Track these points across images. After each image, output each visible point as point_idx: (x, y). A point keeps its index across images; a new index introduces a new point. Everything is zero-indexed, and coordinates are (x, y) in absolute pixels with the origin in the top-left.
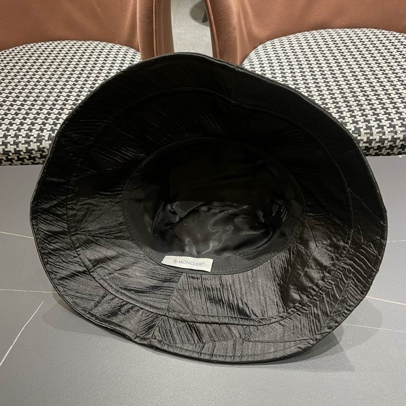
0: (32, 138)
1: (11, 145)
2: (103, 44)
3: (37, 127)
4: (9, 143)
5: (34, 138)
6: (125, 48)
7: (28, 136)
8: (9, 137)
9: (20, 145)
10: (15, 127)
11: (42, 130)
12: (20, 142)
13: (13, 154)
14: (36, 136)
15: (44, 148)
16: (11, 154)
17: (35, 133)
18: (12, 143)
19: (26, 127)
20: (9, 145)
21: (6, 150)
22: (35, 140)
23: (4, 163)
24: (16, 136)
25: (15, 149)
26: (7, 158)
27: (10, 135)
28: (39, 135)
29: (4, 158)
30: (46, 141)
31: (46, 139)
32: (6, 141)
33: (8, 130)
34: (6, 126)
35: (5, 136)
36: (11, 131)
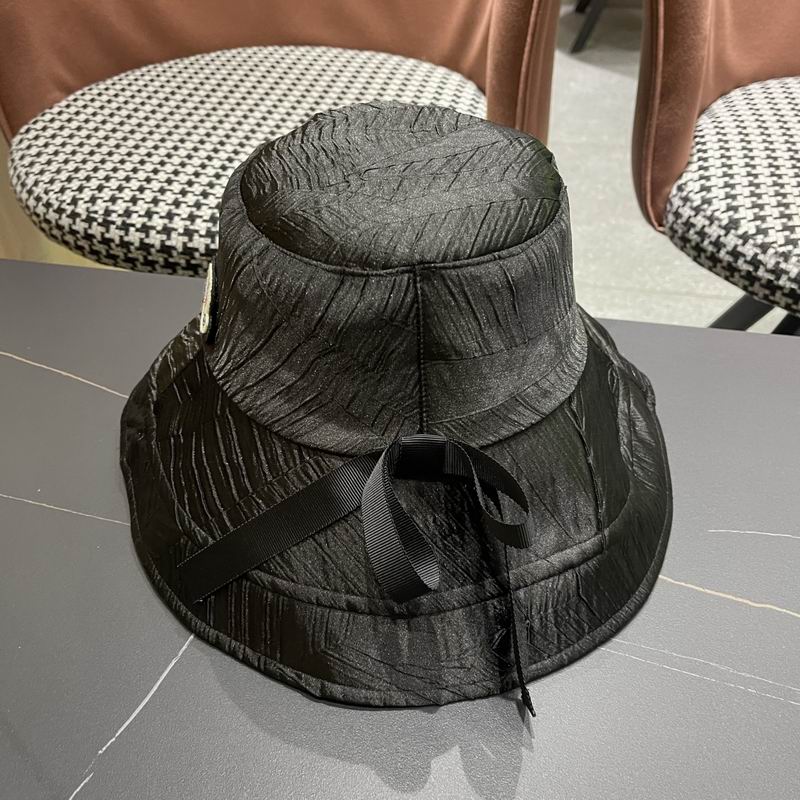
1: (201, 236)
2: (396, 59)
4: (197, 231)
6: (441, 71)
8: (198, 221)
10: (212, 201)
13: (202, 255)
16: (197, 255)
18: (203, 232)
20: (196, 237)
21: (190, 245)
23: (180, 272)
25: (207, 246)
26: (188, 262)
27: (201, 217)
29: (183, 262)
32: (192, 227)
33: (198, 205)
34: (196, 198)
35: (192, 218)
36: (204, 208)
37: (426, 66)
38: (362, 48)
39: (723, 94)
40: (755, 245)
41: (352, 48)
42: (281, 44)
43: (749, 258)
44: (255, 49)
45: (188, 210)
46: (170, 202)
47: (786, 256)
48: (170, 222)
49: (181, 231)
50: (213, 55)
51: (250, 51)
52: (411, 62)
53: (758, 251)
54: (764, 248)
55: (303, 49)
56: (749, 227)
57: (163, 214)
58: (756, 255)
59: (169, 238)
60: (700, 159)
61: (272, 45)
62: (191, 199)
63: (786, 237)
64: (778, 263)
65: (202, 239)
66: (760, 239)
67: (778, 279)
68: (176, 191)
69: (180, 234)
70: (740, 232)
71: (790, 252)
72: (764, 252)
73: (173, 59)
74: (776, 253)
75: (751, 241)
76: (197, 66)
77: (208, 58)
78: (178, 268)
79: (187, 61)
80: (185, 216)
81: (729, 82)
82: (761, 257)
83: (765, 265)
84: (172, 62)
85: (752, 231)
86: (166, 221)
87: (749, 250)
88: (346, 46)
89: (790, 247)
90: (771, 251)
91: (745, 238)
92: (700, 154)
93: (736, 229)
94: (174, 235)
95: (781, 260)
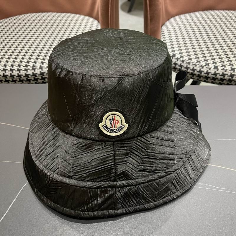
0: (29, 67)
1: (16, 71)
3: (33, 60)
5: (31, 67)
7: (26, 66)
8: (14, 66)
9: (21, 71)
10: (18, 60)
11: (35, 62)
12: (21, 69)
13: (17, 77)
14: (32, 66)
15: (36, 74)
16: (15, 77)
17: (31, 64)
18: (16, 70)
19: (25, 60)
20: (14, 71)
21: (12, 74)
22: (31, 69)
23: (10, 82)
24: (19, 66)
25: (18, 74)
26: (12, 79)
27: (15, 65)
28: (34, 66)
29: (11, 79)
30: (38, 69)
31: (38, 68)
32: (13, 69)
33: (14, 62)
34: (13, 60)
35: (12, 66)
36: (16, 62)
37: (82, 17)
38: (63, 12)
39: (168, 19)
40: (181, 61)
41: (60, 12)
42: (38, 12)
43: (179, 65)
44: (30, 14)
45: (11, 63)
46: (5, 61)
47: (189, 63)
48: (5, 67)
49: (9, 70)
50: (16, 17)
51: (28, 15)
52: (78, 16)
53: (181, 62)
54: (183, 61)
55: (44, 14)
56: (178, 56)
57: (3, 65)
58: (181, 64)
59: (5, 72)
60: (163, 38)
61: (35, 13)
62: (11, 60)
63: (189, 58)
64: (187, 65)
65: (16, 72)
66: (181, 59)
67: (188, 70)
68: (7, 58)
69: (9, 71)
70: (176, 57)
71: (190, 62)
72: (183, 63)
73: (4, 19)
74: (186, 63)
75: (179, 60)
76: (11, 20)
77: (15, 18)
78: (10, 81)
79: (8, 19)
80: (10, 65)
81: (170, 16)
82: (182, 64)
83: (183, 66)
84: (3, 20)
85: (179, 57)
86: (4, 67)
87: (179, 63)
88: (58, 12)
89: (190, 61)
90: (185, 62)
91: (177, 59)
92: (163, 37)
93: (175, 56)
94: (7, 71)
95: (188, 64)
